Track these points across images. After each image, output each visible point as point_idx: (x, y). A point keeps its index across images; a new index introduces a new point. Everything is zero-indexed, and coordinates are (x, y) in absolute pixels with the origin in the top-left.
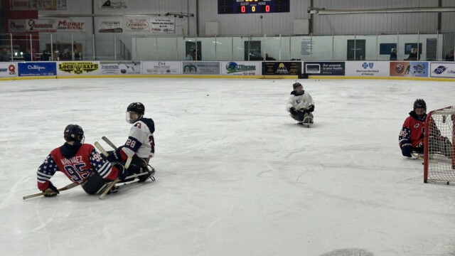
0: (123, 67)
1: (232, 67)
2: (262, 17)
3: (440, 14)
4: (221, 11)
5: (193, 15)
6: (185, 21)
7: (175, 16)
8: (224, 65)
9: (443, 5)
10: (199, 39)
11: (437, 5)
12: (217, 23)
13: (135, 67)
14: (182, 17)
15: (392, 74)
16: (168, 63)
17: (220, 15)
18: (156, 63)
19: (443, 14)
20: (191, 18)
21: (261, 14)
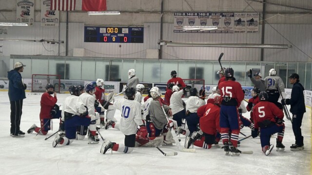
0: (1, 83)
2: (120, 46)
3: (262, 49)
4: (87, 40)
5: (63, 42)
6: (56, 46)
7: (48, 42)
9: (265, 43)
10: (67, 62)
11: (260, 43)
12: (83, 50)
14: (54, 43)
16: (40, 81)
18: (30, 81)
19: (265, 50)
20: (61, 44)
21: (120, 44)
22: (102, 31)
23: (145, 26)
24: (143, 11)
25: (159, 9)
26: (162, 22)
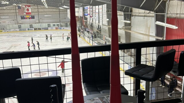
0: (8, 31)
1: (29, 29)
6: (14, 21)
8: (27, 29)
9: (60, 18)
13: (10, 31)
15: (56, 29)
16: (16, 29)
17: (22, 20)
18: (14, 29)
20: (16, 20)
21: (29, 19)
22: (25, 17)
23: (35, 15)
24: (33, 12)
25: (37, 11)
26: (38, 14)
